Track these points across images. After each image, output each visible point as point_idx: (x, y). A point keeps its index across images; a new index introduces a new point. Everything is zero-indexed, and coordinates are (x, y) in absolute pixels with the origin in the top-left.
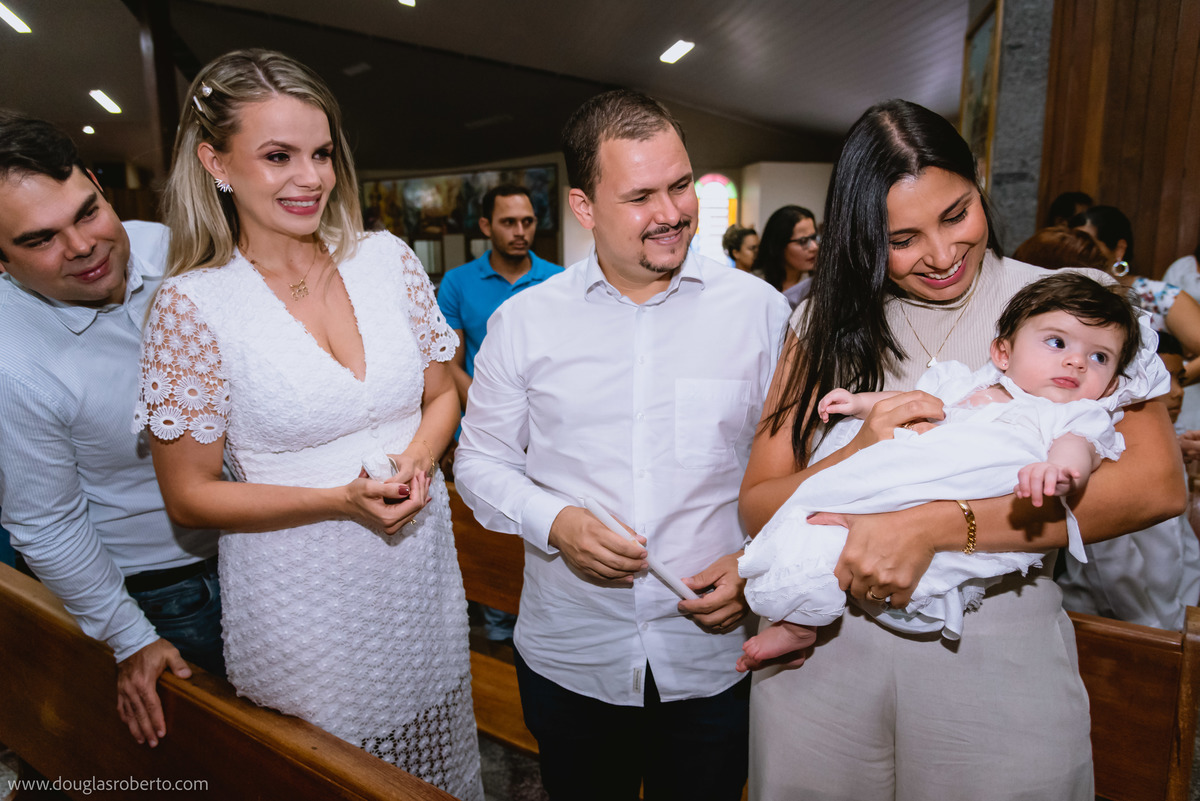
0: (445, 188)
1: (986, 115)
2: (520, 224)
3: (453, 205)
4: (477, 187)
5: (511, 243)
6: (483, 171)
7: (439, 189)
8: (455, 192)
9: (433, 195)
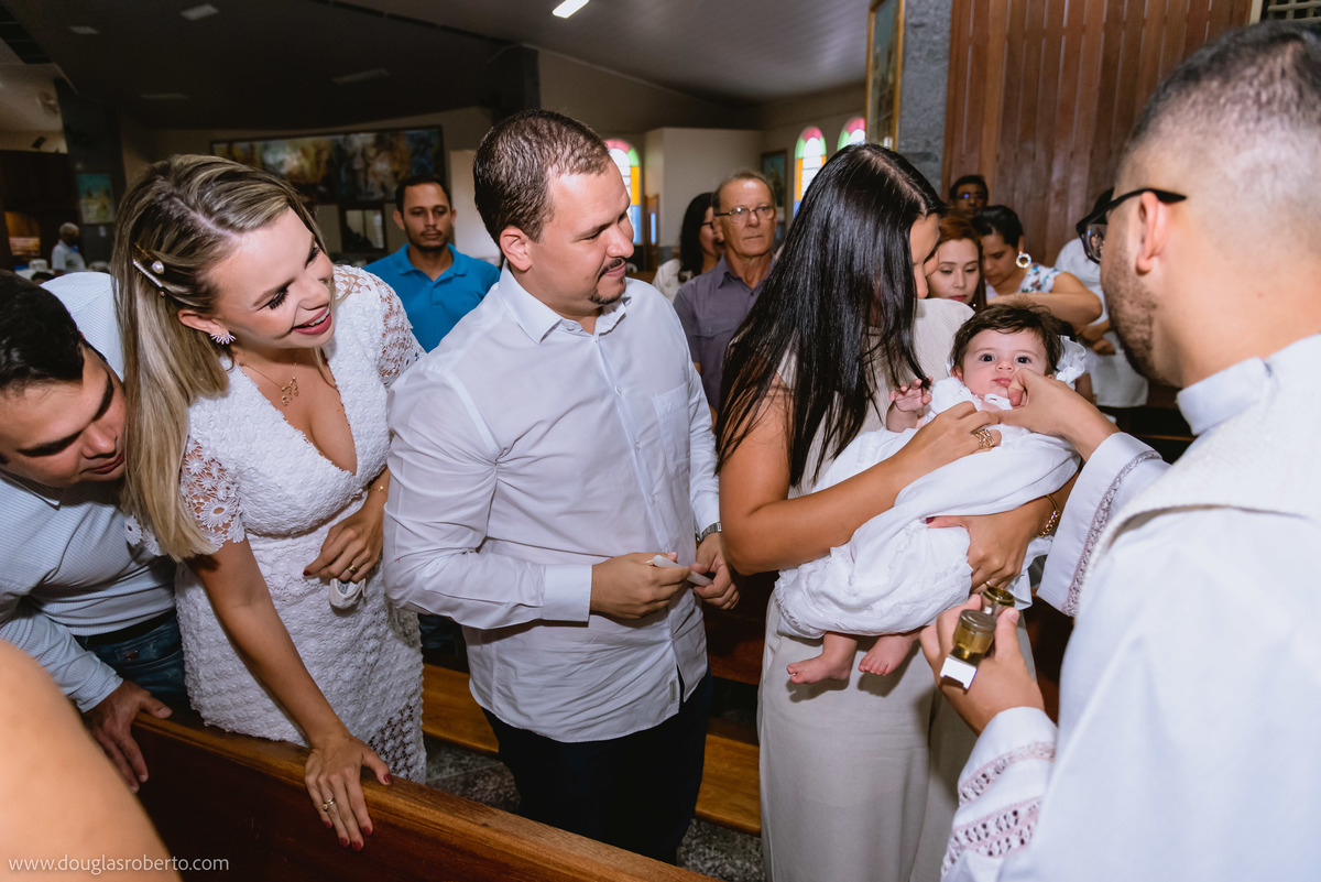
0: (312, 151)
1: (892, 93)
2: (430, 215)
3: (322, 172)
4: (350, 150)
5: (423, 234)
6: (357, 132)
7: (305, 152)
8: (325, 156)
9: (298, 159)
